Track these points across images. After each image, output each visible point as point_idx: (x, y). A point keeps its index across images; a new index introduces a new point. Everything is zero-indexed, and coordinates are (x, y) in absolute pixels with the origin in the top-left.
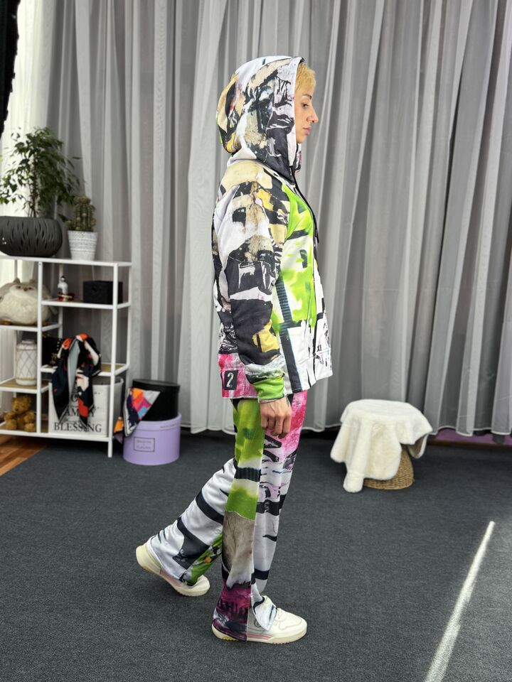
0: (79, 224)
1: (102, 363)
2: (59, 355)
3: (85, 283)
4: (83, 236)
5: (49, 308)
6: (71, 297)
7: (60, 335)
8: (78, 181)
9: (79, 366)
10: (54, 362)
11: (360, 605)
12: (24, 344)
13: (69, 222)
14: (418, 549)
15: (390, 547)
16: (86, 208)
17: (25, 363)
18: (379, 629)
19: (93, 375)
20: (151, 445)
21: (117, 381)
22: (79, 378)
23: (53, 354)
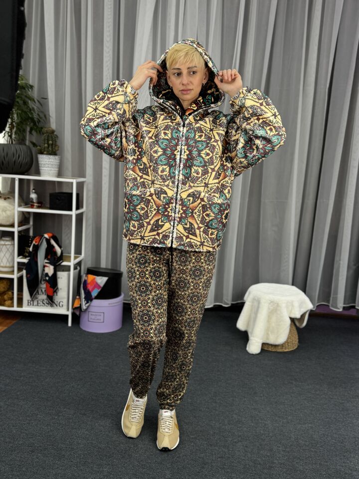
0: (46, 149)
1: (64, 254)
2: (31, 249)
3: (51, 195)
4: (50, 158)
5: (23, 213)
6: (40, 205)
7: (31, 234)
8: (45, 116)
9: (46, 257)
10: (27, 254)
11: (266, 445)
12: (4, 240)
13: (39, 147)
14: (305, 399)
15: (284, 397)
16: (52, 137)
17: (5, 255)
18: (281, 464)
19: (57, 264)
20: (101, 318)
21: (75, 268)
22: (47, 266)
23: (27, 248)
